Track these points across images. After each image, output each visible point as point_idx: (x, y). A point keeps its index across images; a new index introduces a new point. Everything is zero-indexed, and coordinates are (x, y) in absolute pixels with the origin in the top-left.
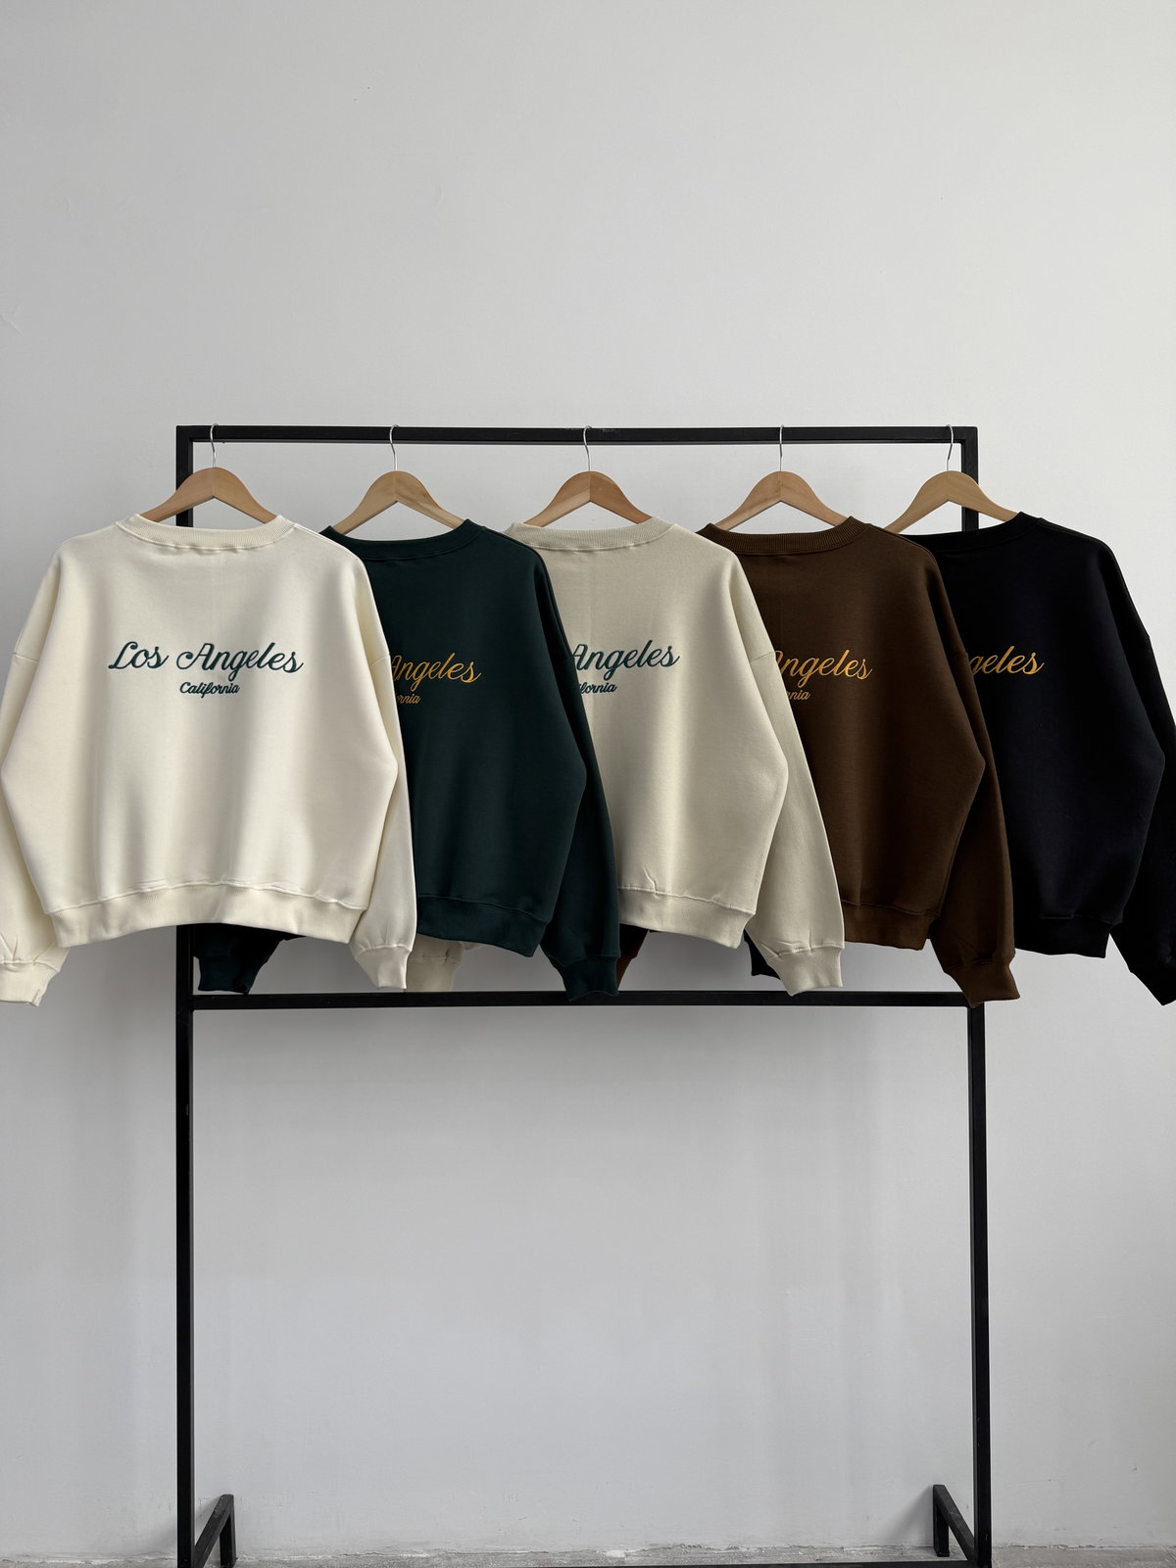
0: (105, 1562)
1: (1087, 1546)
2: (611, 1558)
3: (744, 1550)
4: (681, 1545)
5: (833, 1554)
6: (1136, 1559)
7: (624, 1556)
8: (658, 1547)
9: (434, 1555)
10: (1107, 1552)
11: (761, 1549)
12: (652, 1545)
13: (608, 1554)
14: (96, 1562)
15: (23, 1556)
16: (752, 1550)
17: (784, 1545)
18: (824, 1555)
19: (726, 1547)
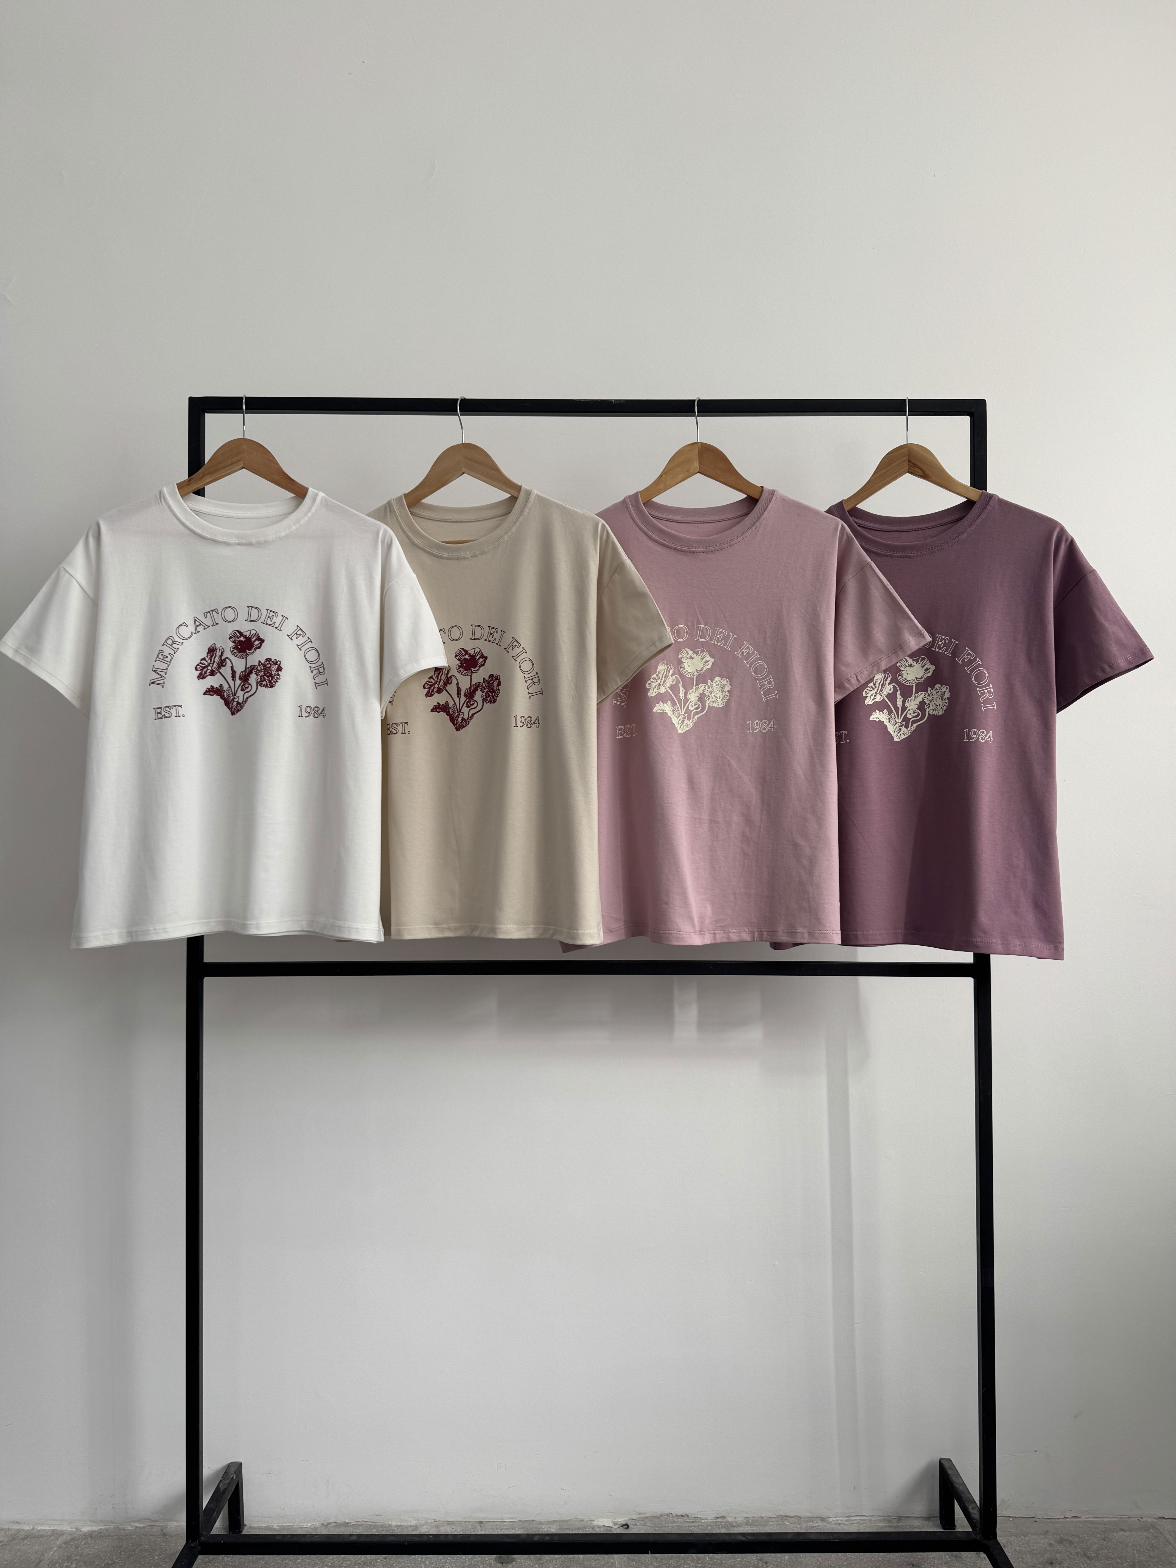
0: (95, 1528)
1: (1073, 1517)
2: (599, 1527)
3: (730, 1519)
4: (667, 1515)
5: (821, 1524)
6: (1121, 1530)
7: (611, 1525)
8: (646, 1515)
9: (423, 1522)
10: (1091, 1522)
11: (748, 1518)
12: (640, 1514)
13: (596, 1523)
14: (86, 1529)
15: (13, 1522)
16: (739, 1520)
17: (771, 1515)
18: (810, 1524)
19: (714, 1516)
